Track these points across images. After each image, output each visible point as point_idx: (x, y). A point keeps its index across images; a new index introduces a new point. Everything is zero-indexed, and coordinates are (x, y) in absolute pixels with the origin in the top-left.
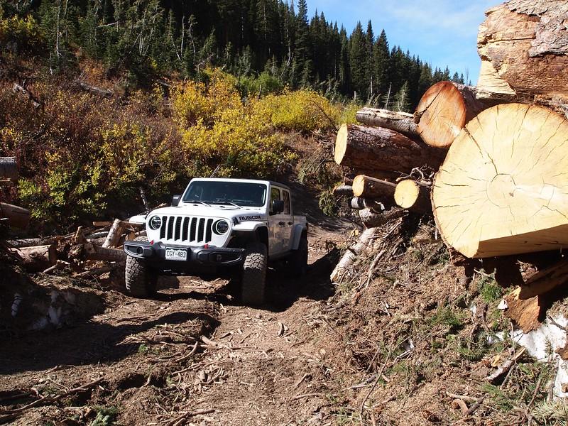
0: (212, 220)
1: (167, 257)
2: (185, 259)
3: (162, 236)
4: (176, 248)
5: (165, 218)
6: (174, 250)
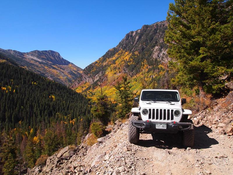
0: (173, 110)
1: (157, 128)
2: (166, 128)
3: (150, 117)
4: (161, 123)
5: (150, 110)
6: (160, 124)
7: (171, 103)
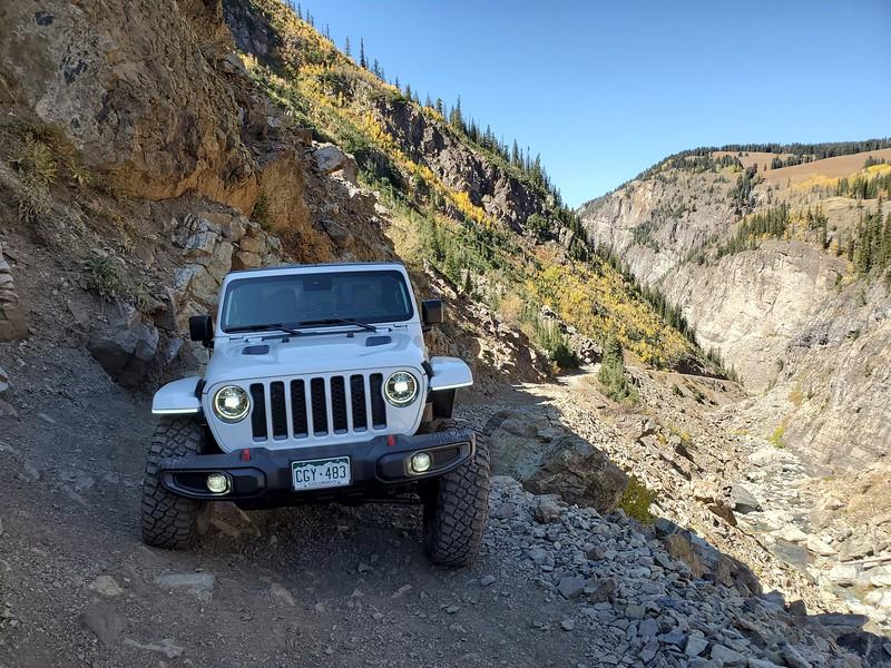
0: (380, 376)
1: (298, 486)
2: (346, 480)
3: (259, 430)
5: (256, 388)
6: (316, 464)
7: (373, 329)
